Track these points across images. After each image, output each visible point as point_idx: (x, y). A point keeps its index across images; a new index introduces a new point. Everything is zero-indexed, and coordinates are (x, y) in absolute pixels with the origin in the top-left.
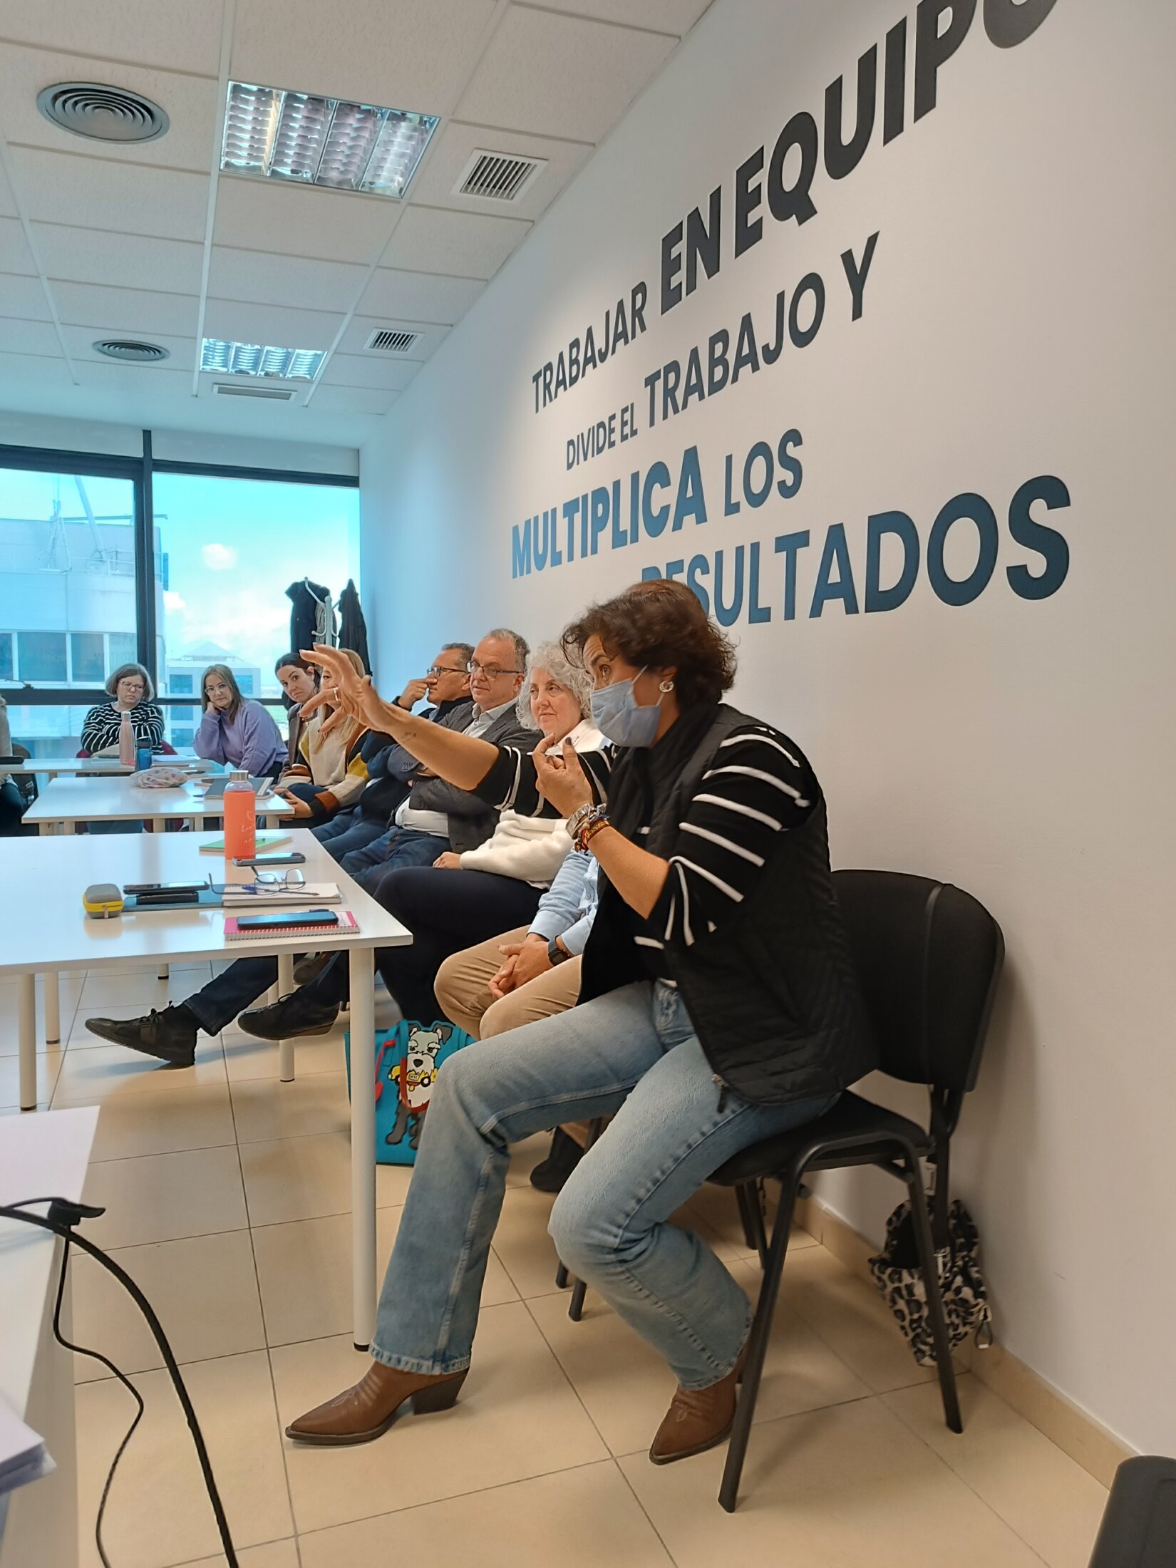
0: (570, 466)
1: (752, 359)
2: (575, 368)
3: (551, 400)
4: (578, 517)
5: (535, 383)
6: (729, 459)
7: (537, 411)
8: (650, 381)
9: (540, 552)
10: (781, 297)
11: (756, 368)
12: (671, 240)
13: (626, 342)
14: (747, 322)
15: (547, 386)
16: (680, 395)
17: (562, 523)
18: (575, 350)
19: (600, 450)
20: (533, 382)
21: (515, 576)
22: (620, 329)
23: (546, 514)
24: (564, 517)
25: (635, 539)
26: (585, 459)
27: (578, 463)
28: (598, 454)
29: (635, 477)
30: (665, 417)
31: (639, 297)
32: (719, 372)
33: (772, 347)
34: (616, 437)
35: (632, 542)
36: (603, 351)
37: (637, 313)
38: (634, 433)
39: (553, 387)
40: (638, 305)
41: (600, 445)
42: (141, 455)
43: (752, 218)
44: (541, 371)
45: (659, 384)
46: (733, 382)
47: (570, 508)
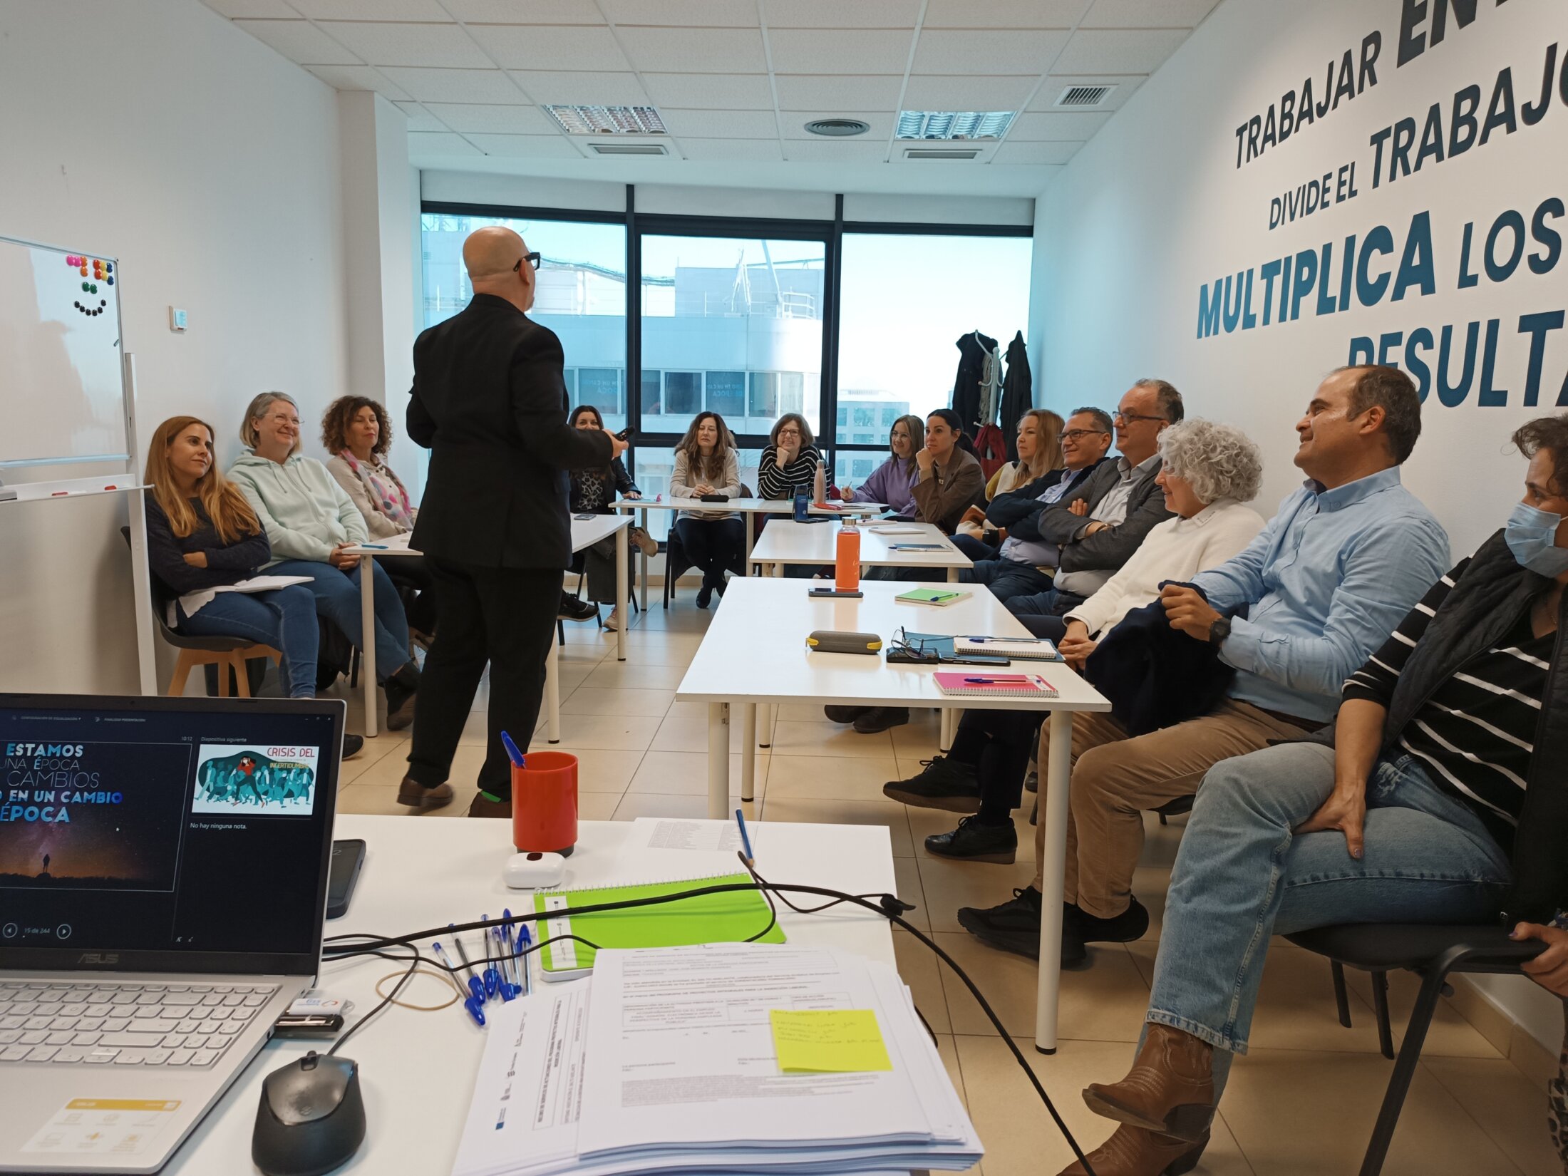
0: (1273, 226)
1: (1509, 117)
2: (1287, 123)
3: (1256, 155)
4: (1278, 280)
5: (1239, 137)
6: (1469, 228)
7: (1239, 166)
8: (1378, 139)
9: (1231, 312)
10: (1552, 52)
11: (1512, 128)
13: (1351, 96)
14: (1505, 79)
15: (1252, 141)
16: (1413, 154)
17: (1259, 285)
18: (1288, 104)
19: (1310, 210)
20: (1237, 135)
21: (1199, 336)
22: (1345, 82)
23: (1240, 275)
24: (1262, 278)
25: (1345, 306)
26: (1292, 218)
27: (1283, 223)
29: (1350, 241)
30: (1393, 177)
31: (1371, 48)
32: (1464, 132)
33: (1535, 106)
35: (1340, 309)
37: (1367, 66)
38: (1353, 193)
40: (1370, 56)
41: (1311, 205)
42: (832, 218)
45: (1388, 144)
46: (1480, 143)
47: (1270, 270)
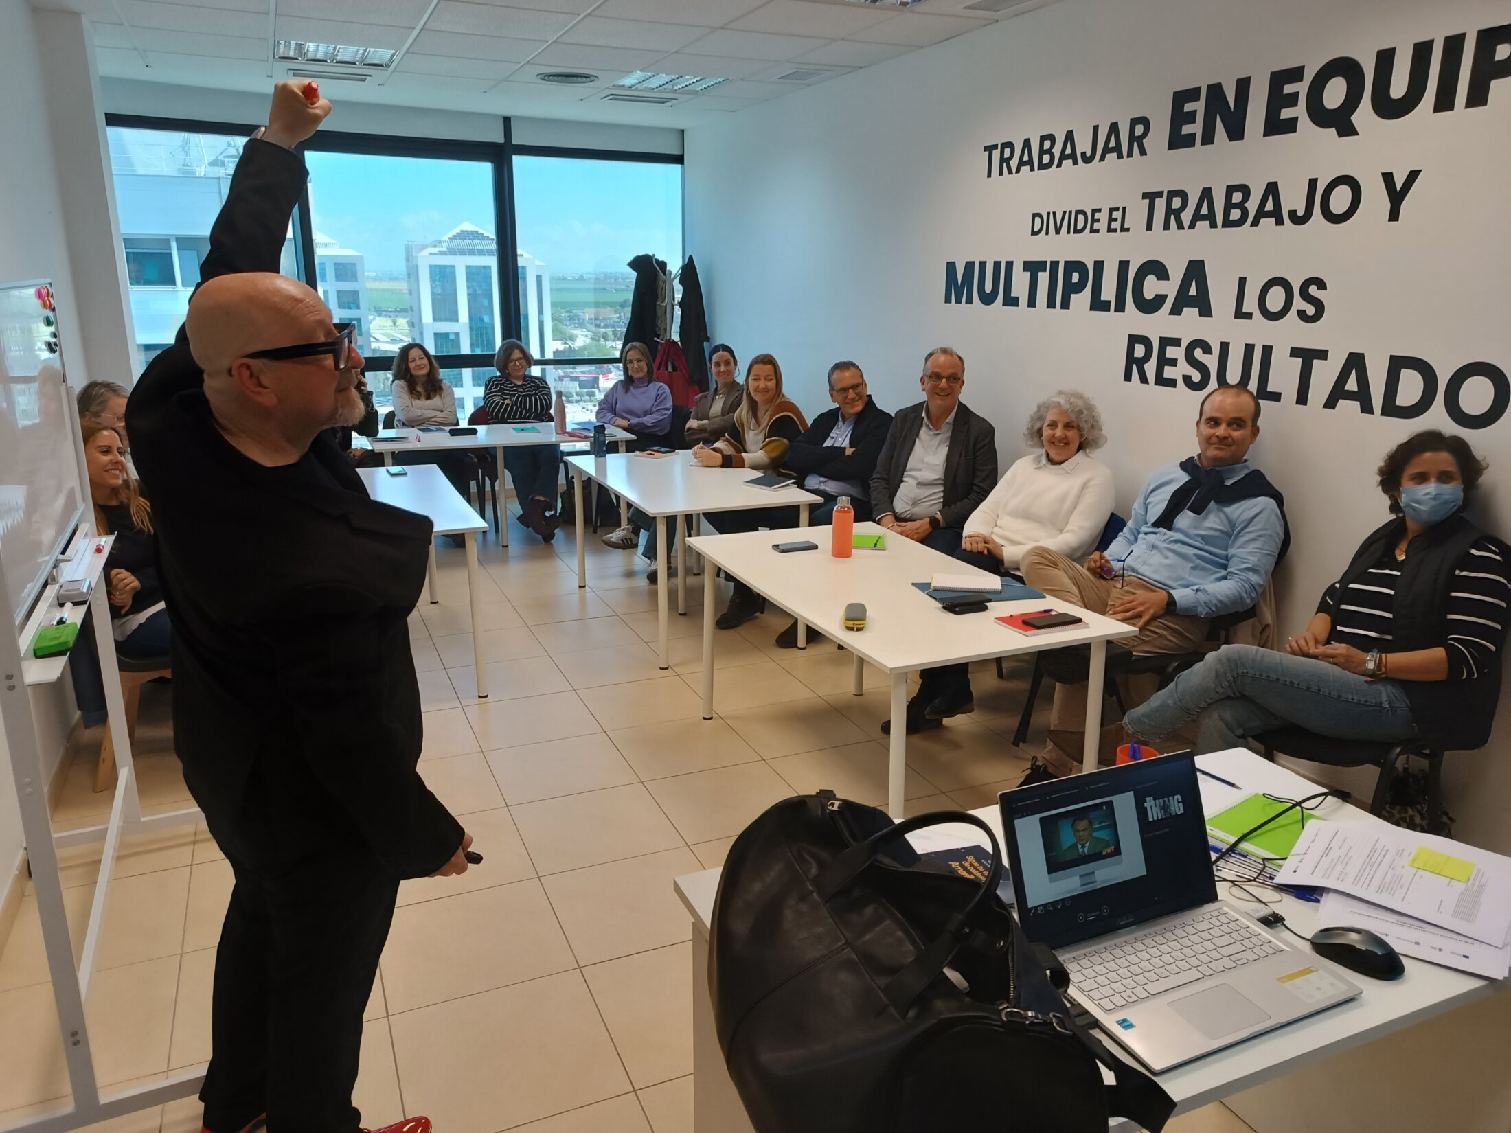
0: (1033, 233)
1: (1277, 215)
2: (1046, 159)
3: (1010, 172)
4: (1044, 278)
5: (987, 153)
6: (1242, 281)
7: (989, 175)
8: (1151, 197)
9: (988, 288)
10: (1313, 183)
11: (1280, 222)
12: (1182, 97)
13: (1120, 156)
14: (1272, 189)
15: (1004, 161)
16: (1186, 217)
17: (1021, 274)
18: (1047, 144)
19: (1076, 231)
20: (985, 151)
21: (948, 300)
22: (1112, 144)
23: (997, 265)
24: (1024, 271)
25: (1120, 307)
26: (1058, 231)
27: (1047, 233)
28: (1074, 233)
29: (1124, 266)
30: (1167, 227)
31: (1139, 130)
32: (1235, 214)
33: (1301, 213)
34: (1102, 225)
35: (1116, 310)
36: (1088, 154)
37: (1137, 141)
38: (1124, 229)
39: (1014, 163)
40: (1138, 133)
41: (1080, 226)
42: (502, 141)
43: (1286, 114)
44: (997, 145)
45: (1160, 204)
46: (1252, 225)
47: (1033, 268)
